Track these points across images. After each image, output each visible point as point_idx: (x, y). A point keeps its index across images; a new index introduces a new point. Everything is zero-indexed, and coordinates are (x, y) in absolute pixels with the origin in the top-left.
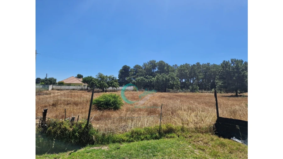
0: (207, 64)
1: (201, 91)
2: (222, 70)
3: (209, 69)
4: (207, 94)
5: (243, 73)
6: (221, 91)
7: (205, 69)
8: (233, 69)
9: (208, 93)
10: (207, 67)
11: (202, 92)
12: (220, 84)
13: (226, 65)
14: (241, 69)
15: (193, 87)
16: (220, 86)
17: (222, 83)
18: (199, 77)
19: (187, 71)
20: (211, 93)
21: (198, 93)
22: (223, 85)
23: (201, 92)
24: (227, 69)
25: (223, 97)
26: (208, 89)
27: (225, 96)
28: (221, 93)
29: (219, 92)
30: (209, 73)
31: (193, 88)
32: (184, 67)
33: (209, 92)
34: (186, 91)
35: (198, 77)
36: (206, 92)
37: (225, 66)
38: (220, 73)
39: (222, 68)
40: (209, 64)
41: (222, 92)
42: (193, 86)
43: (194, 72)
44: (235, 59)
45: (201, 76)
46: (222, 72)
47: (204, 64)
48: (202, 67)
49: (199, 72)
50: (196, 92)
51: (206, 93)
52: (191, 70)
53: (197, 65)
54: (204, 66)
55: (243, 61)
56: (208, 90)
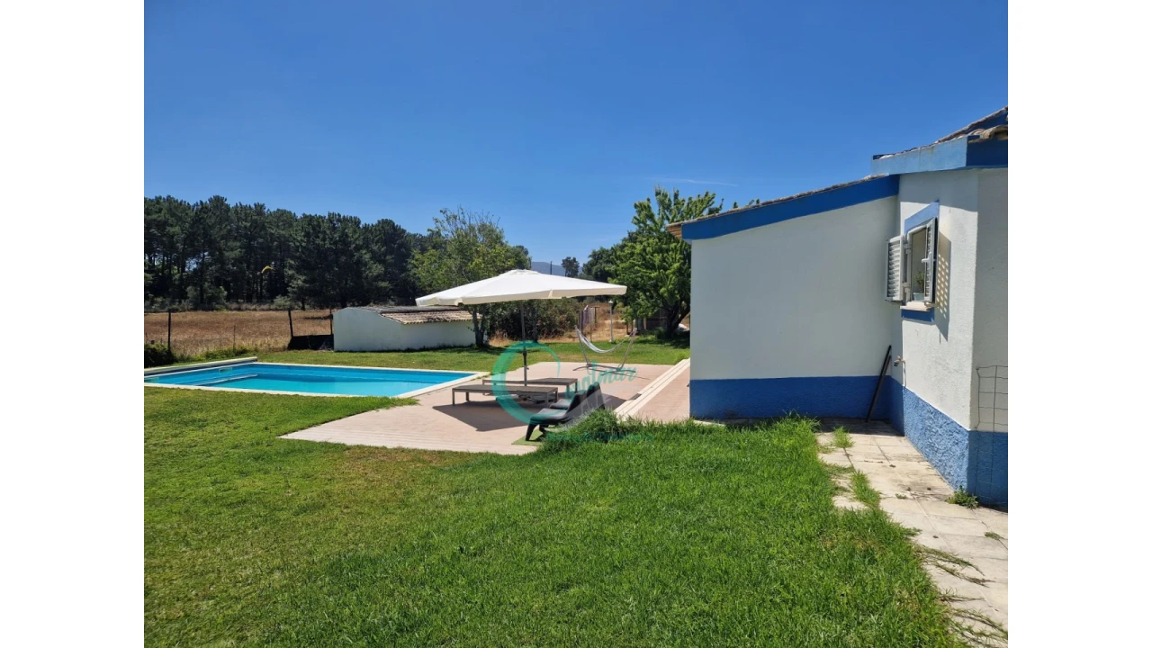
0: (253, 206)
1: (235, 305)
2: (304, 244)
3: (263, 228)
4: (258, 314)
5: (357, 255)
6: (303, 303)
7: (248, 224)
8: (336, 243)
9: (263, 310)
10: (255, 218)
11: (239, 309)
12: (300, 282)
13: (314, 229)
14: (354, 245)
15: (202, 291)
16: (300, 288)
17: (305, 281)
18: (227, 254)
19: (177, 229)
20: (270, 310)
21: (225, 312)
22: (307, 285)
23: (235, 309)
24: (318, 241)
25: (308, 321)
26: (257, 297)
27: (313, 318)
28: (303, 309)
29: (296, 307)
30: (261, 240)
31: (202, 294)
32: (160, 210)
33: (266, 307)
34: (175, 306)
35: (221, 254)
36: (254, 307)
37: (312, 231)
38: (298, 251)
39: (304, 236)
40: (262, 207)
41: (306, 307)
42: (201, 287)
43: (206, 235)
44: (339, 215)
45: (232, 250)
46: (305, 248)
47: (244, 204)
48: (233, 217)
49: (225, 238)
50: (217, 310)
51: (255, 310)
52: (192, 226)
53: (216, 207)
54: (243, 211)
55: (359, 222)
56: (261, 299)
